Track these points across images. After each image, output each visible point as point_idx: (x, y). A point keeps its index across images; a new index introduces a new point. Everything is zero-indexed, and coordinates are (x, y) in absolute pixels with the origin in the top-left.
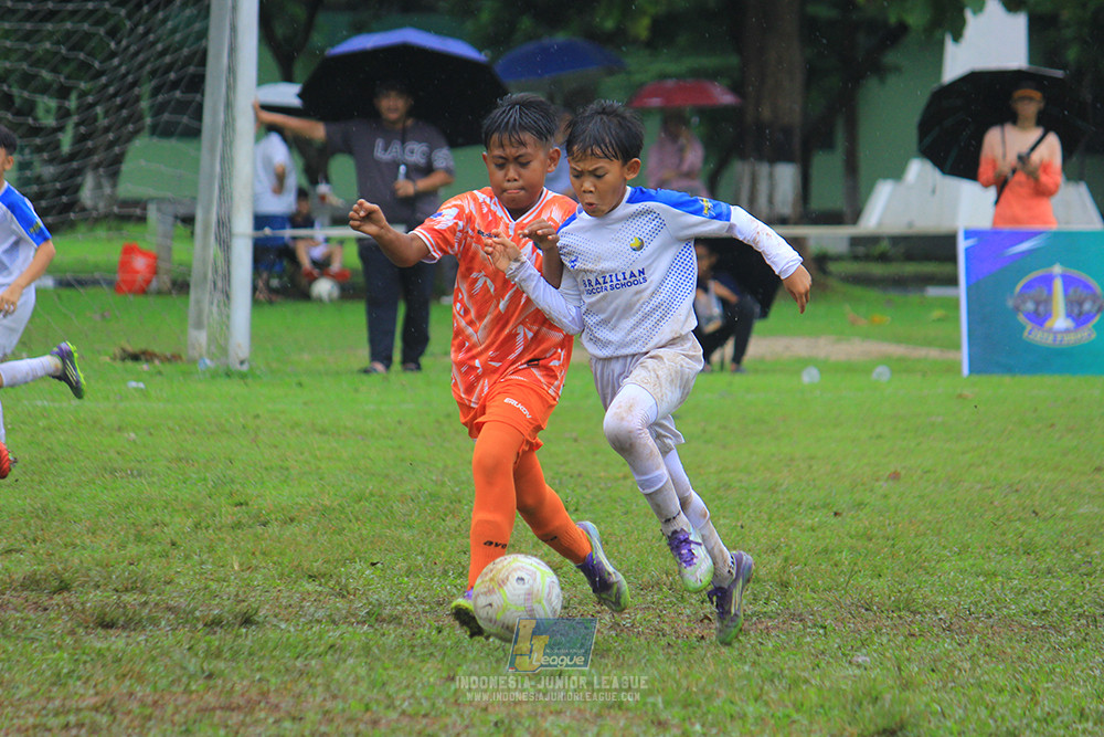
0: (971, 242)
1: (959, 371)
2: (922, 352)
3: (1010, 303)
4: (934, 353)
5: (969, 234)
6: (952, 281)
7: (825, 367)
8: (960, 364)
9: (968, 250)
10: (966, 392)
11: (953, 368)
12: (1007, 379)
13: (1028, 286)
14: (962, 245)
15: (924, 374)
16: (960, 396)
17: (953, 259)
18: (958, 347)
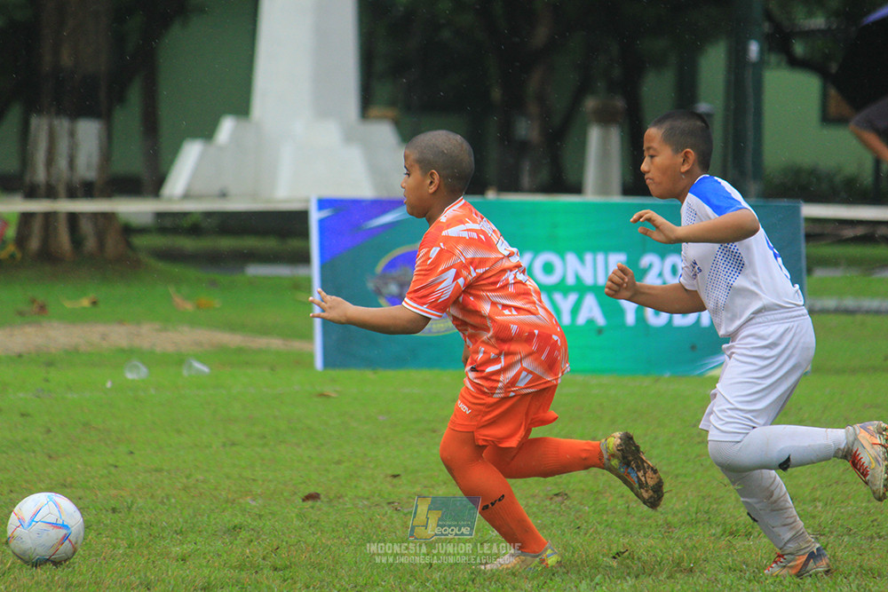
0: (325, 213)
1: (311, 364)
2: (262, 342)
3: (371, 285)
4: (275, 343)
5: (323, 204)
6: (303, 258)
7: (151, 358)
8: (311, 356)
9: (322, 222)
10: (327, 389)
11: (304, 361)
12: (368, 374)
13: (392, 265)
14: (315, 217)
15: (273, 369)
16: (322, 395)
17: (305, 234)
18: (309, 337)
